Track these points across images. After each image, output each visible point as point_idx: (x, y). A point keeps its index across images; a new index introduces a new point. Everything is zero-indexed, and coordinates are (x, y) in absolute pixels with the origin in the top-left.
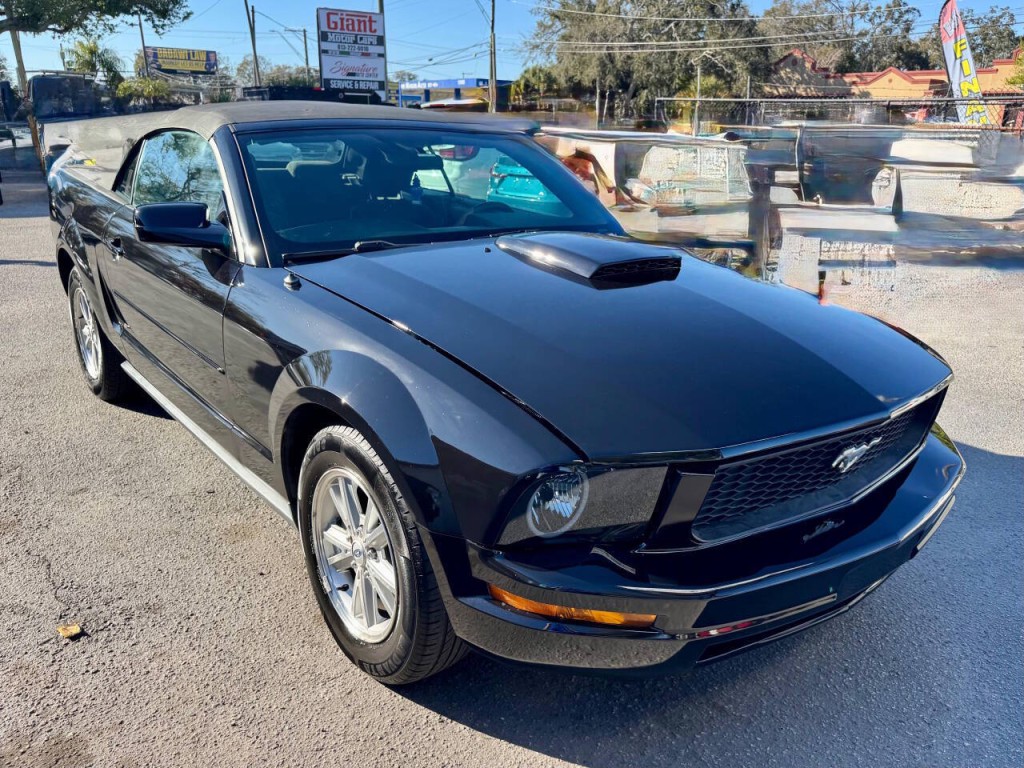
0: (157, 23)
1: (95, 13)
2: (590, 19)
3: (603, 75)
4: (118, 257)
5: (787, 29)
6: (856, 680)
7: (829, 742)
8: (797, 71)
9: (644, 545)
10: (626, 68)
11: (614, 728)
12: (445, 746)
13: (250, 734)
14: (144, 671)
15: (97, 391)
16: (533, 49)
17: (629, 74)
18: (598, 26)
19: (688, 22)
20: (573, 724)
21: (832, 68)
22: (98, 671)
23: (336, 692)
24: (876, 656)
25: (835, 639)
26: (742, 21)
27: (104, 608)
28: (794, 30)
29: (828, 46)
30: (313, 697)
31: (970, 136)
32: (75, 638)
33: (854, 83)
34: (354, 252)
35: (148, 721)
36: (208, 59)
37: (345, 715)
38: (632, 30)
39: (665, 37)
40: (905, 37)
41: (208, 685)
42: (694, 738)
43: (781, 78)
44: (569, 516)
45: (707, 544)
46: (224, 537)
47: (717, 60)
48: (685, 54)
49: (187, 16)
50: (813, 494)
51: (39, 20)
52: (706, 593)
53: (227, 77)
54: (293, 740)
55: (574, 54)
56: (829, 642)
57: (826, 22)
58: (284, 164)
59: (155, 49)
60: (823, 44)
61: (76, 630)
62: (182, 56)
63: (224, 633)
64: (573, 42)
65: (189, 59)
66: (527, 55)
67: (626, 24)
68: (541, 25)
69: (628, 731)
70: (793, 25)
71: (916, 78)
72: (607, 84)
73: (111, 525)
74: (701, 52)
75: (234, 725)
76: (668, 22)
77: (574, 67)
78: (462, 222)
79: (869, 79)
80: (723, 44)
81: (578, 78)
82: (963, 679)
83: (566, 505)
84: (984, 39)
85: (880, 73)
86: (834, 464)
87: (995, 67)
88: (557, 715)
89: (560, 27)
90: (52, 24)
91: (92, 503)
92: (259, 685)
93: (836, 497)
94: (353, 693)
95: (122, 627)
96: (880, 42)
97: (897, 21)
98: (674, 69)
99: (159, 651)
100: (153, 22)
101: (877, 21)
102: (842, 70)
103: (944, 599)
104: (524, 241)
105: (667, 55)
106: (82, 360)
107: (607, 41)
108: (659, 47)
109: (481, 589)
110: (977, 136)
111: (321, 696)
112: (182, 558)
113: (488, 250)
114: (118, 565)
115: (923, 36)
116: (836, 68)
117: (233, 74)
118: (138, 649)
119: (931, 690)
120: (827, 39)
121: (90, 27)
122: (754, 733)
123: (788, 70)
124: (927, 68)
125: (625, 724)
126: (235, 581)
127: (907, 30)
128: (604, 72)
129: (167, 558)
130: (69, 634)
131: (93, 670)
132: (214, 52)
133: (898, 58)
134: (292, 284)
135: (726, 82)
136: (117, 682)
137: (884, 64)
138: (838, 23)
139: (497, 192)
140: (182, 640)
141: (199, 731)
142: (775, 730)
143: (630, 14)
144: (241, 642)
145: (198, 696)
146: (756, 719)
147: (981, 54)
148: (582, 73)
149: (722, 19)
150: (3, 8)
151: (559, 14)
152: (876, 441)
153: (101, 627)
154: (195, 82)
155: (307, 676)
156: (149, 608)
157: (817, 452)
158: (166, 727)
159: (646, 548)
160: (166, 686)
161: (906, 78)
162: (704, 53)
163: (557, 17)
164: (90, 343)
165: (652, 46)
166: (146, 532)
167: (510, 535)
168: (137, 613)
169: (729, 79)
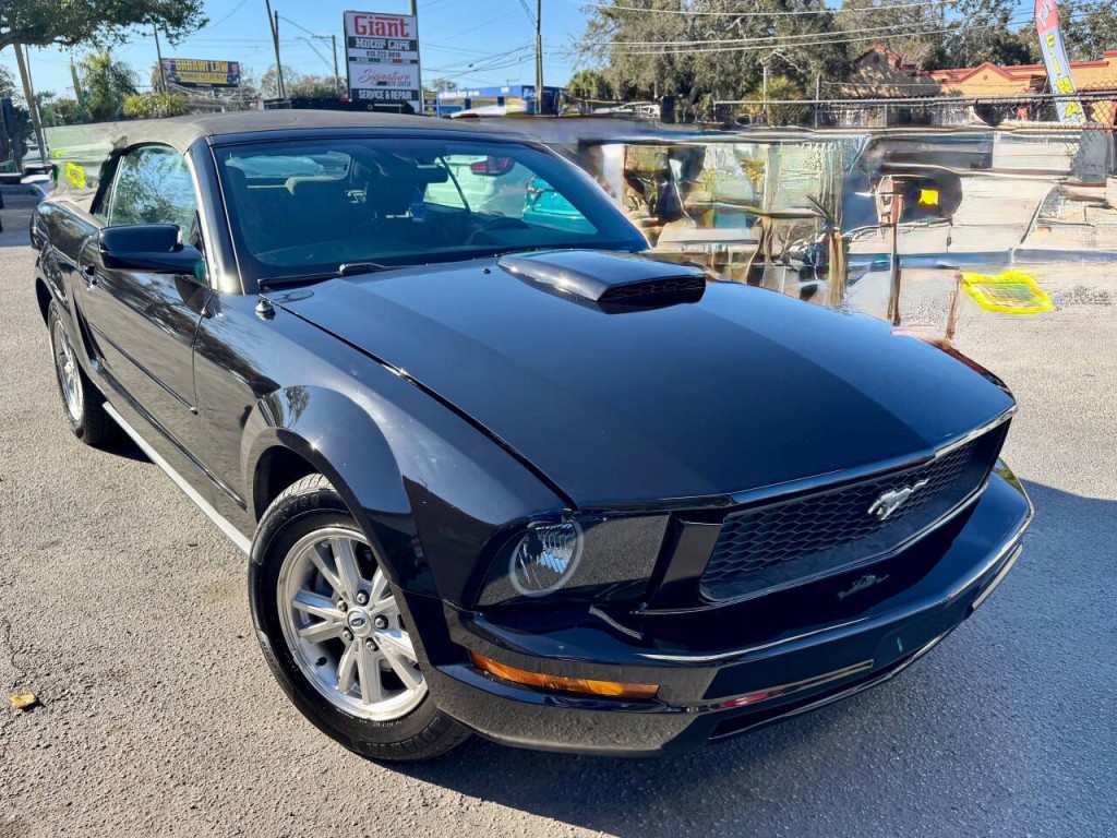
0: (171, 32)
1: (105, 22)
2: (646, 16)
3: (662, 77)
4: (92, 286)
5: (868, 22)
6: (905, 760)
7: (868, 832)
8: (879, 70)
9: (645, 605)
10: (687, 70)
11: (621, 815)
12: (427, 833)
13: (210, 819)
14: (101, 745)
15: (79, 434)
16: (584, 51)
17: (690, 76)
18: (656, 24)
19: (756, 18)
20: (575, 808)
21: (919, 65)
22: (50, 745)
23: (310, 771)
24: (930, 732)
25: (882, 712)
26: (815, 15)
27: (64, 675)
28: (875, 23)
29: (915, 40)
30: (284, 776)
31: (1070, 137)
32: (28, 708)
33: (944, 81)
34: (339, 276)
35: (100, 802)
36: (230, 70)
37: (318, 797)
38: (693, 28)
39: (730, 35)
40: (1002, 28)
41: (169, 762)
42: (712, 826)
43: (861, 77)
44: (562, 571)
45: (719, 603)
46: (203, 596)
47: (789, 59)
48: (753, 53)
49: (203, 23)
50: (847, 545)
51: (44, 31)
52: (719, 660)
53: (251, 90)
54: (257, 825)
55: (629, 56)
56: (876, 715)
57: (912, 14)
58: (283, 181)
59: (173, 61)
60: (909, 38)
61: (29, 699)
62: (202, 68)
63: (192, 704)
64: (627, 43)
65: (210, 71)
66: (577, 57)
67: (686, 22)
68: (592, 24)
69: (637, 818)
70: (875, 18)
71: (1014, 74)
72: (666, 88)
73: (81, 582)
74: (771, 50)
75: (193, 808)
76: (734, 18)
77: (629, 71)
78: (470, 241)
79: (961, 76)
80: (796, 41)
81: (633, 83)
82: (1030, 759)
83: (558, 560)
84: (1093, 29)
85: (974, 69)
86: (871, 511)
87: (1106, 60)
88: (557, 799)
89: (613, 26)
90: (60, 34)
91: (63, 558)
92: (225, 762)
93: (875, 548)
94: (329, 773)
95: (81, 696)
96: (974, 35)
97: (993, 10)
98: (740, 70)
99: (118, 723)
100: (167, 31)
101: (970, 10)
102: (931, 67)
103: (1014, 665)
104: (532, 261)
105: (733, 54)
106: (65, 400)
107: (666, 40)
108: (723, 45)
109: (460, 655)
110: (1078, 137)
111: (293, 775)
112: (155, 618)
113: (488, 272)
114: (84, 626)
115: (1024, 26)
116: (923, 65)
117: (257, 86)
118: (95, 721)
119: (992, 771)
120: (914, 31)
121: (99, 38)
122: (782, 821)
123: (869, 68)
124: (1028, 63)
125: (635, 809)
126: (211, 644)
127: (1005, 20)
128: (662, 75)
129: (137, 618)
130: (22, 704)
131: (45, 745)
132: (237, 63)
133: (995, 52)
134: (264, 312)
135: (799, 84)
136: (70, 758)
137: (978, 59)
138: (927, 14)
139: (533, 210)
140: (145, 711)
141: (154, 814)
142: (806, 818)
143: (691, 9)
144: (210, 713)
145: (158, 774)
146: (785, 805)
147: (1089, 46)
148: (637, 77)
149: (795, 12)
150: (5, 19)
151: (612, 12)
152: (922, 483)
153: (58, 697)
154: (216, 96)
155: (279, 753)
156: (112, 674)
157: (849, 495)
158: (118, 809)
159: (647, 608)
160: (123, 763)
161: (1003, 73)
162: (774, 52)
163: (610, 15)
164: (72, 381)
165: (716, 45)
166: (118, 590)
167: (492, 595)
168: (99, 680)
169: (802, 80)
